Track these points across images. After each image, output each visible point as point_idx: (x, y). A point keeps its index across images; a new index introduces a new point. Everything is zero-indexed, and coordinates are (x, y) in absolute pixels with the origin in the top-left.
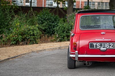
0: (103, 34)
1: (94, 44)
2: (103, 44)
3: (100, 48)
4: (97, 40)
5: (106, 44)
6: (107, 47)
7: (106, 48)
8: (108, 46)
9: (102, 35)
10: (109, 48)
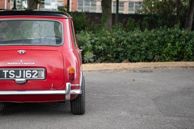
0: (22, 54)
1: (4, 71)
2: (20, 71)
3: (15, 77)
4: (9, 64)
5: (26, 70)
6: (27, 76)
7: (26, 78)
8: (29, 75)
9: (19, 54)
10: (31, 77)
